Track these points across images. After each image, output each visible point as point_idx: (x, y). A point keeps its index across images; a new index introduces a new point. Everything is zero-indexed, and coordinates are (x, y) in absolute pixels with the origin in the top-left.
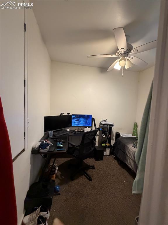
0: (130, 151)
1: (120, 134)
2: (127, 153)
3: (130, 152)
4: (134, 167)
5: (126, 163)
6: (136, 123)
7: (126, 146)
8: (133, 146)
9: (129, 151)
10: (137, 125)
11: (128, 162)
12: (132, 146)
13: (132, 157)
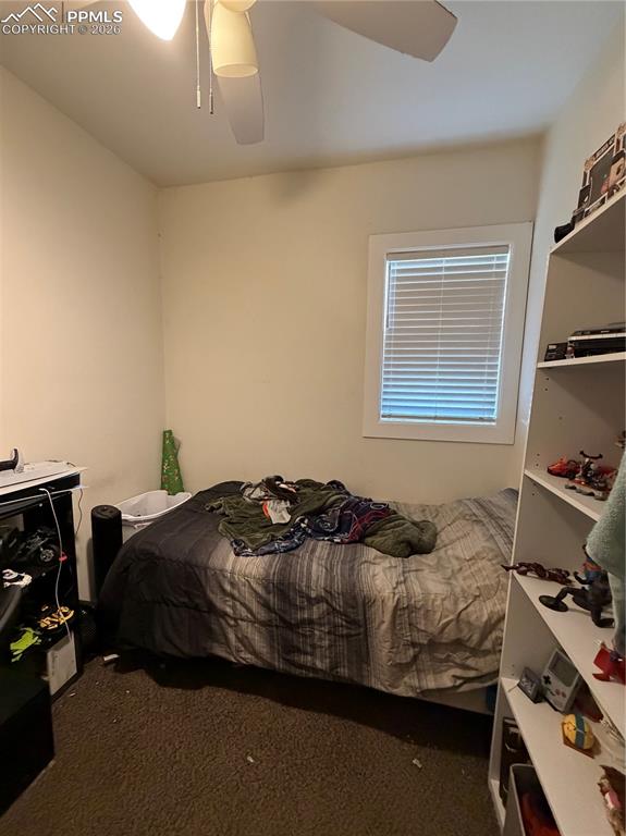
0: (232, 584)
1: (120, 513)
2: (217, 600)
3: (236, 593)
4: (272, 647)
5: (220, 652)
6: (170, 432)
7: (206, 568)
8: (237, 554)
9: (228, 588)
10: (172, 441)
11: (227, 643)
12: (232, 556)
13: (249, 610)
